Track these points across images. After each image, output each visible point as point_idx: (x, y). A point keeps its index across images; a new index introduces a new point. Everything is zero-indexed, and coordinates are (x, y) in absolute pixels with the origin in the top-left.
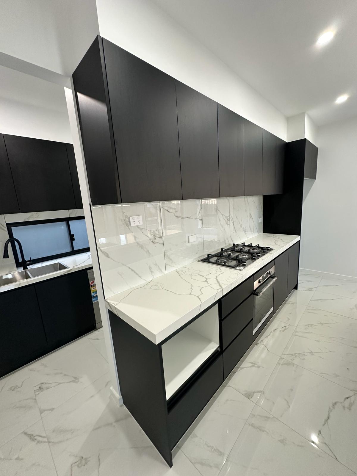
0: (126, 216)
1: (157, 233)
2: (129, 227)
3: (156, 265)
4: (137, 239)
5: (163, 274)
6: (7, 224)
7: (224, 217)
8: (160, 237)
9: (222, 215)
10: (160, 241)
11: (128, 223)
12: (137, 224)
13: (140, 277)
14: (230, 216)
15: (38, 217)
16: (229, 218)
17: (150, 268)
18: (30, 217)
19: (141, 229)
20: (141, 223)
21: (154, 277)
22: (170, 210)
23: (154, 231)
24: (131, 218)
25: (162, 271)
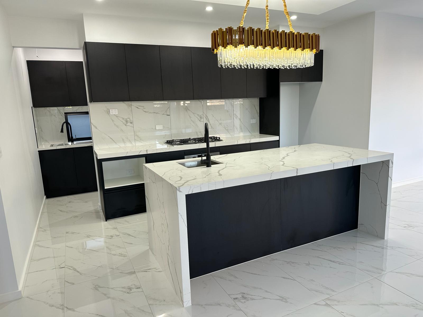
0: (108, 109)
1: (129, 120)
2: (110, 115)
3: (127, 138)
4: (114, 122)
5: (133, 145)
6: (65, 113)
7: (196, 115)
8: (131, 123)
9: (193, 113)
10: (130, 124)
11: (109, 112)
12: (114, 113)
13: (116, 143)
14: (204, 115)
15: (82, 109)
16: (202, 116)
17: (123, 140)
18: (77, 109)
19: (117, 117)
20: (117, 113)
21: (126, 145)
22: (139, 107)
23: (126, 119)
24: (110, 110)
25: (132, 143)
